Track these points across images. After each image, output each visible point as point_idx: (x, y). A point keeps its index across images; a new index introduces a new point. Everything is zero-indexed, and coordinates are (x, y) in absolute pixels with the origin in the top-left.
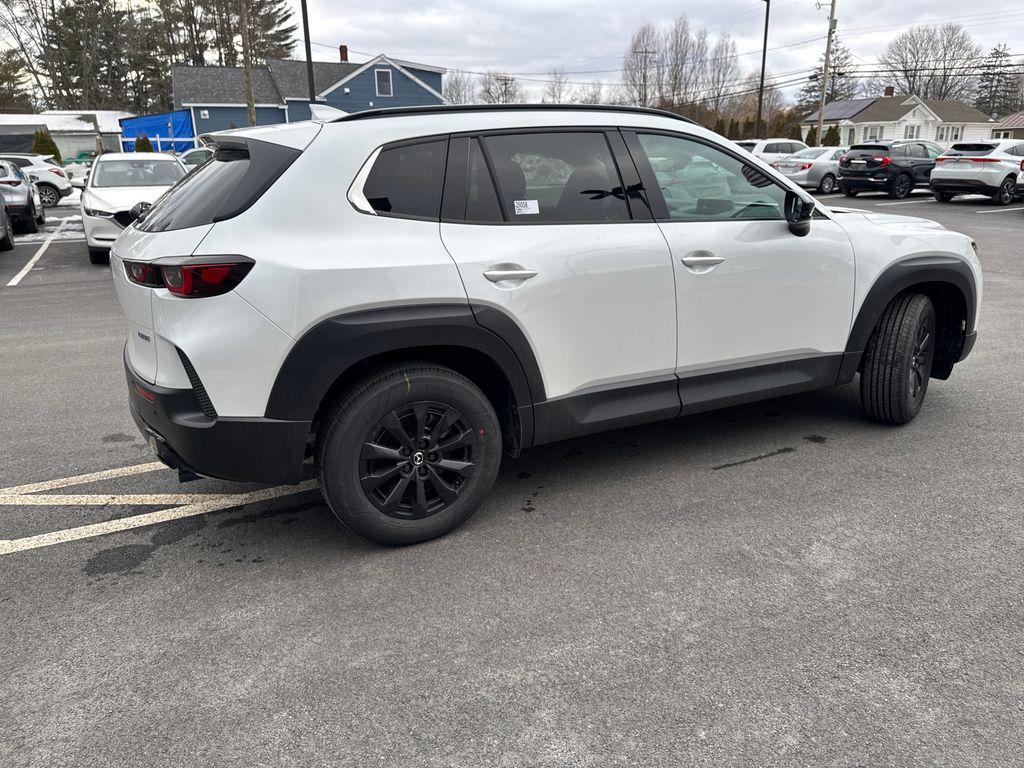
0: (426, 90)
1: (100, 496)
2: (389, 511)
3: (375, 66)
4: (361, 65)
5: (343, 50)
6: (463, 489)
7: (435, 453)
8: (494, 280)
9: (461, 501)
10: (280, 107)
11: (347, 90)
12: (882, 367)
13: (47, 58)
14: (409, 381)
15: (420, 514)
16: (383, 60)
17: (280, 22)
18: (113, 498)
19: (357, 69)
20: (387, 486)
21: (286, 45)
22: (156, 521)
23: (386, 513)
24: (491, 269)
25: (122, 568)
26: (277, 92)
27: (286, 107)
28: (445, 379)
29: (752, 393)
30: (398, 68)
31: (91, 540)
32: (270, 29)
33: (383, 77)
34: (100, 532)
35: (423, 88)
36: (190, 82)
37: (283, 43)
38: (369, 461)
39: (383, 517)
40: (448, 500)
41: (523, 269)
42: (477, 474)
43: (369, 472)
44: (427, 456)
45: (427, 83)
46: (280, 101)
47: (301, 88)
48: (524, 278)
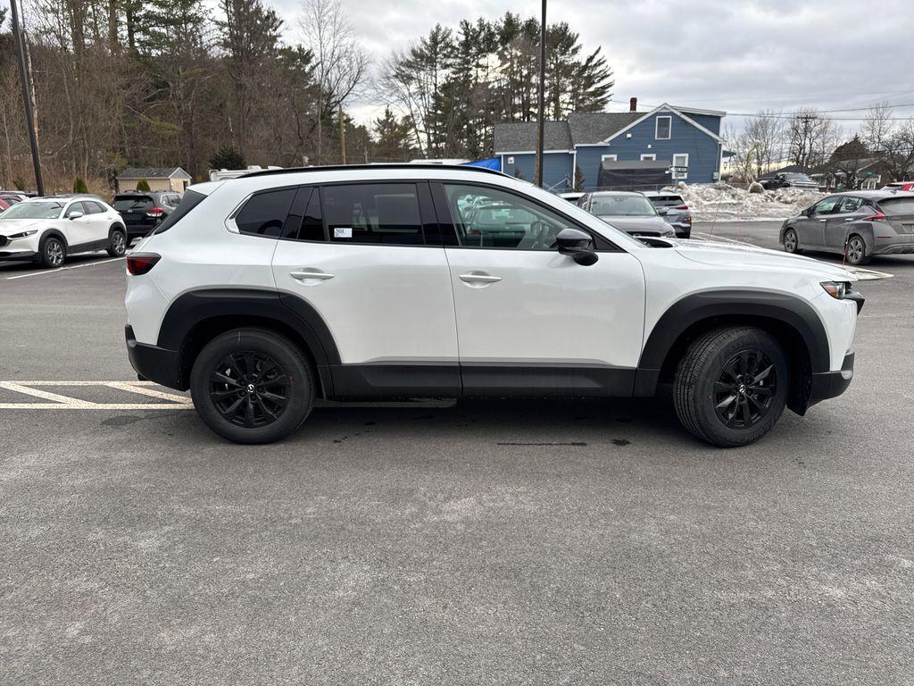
0: (704, 133)
2: (229, 417)
3: (657, 114)
4: (645, 113)
5: (634, 101)
6: (280, 415)
7: (262, 387)
8: (301, 278)
9: (277, 422)
10: (570, 152)
11: (629, 136)
12: (683, 387)
13: (429, 120)
14: (239, 337)
15: (248, 425)
16: (665, 108)
17: (599, 81)
19: (640, 117)
20: (228, 401)
21: (602, 99)
23: (226, 419)
24: (294, 270)
26: (571, 140)
27: (575, 152)
28: (268, 339)
29: (533, 389)
30: (679, 114)
32: (589, 87)
33: (664, 123)
35: (700, 130)
36: (505, 135)
37: (599, 98)
38: (214, 383)
39: (224, 421)
40: (269, 420)
41: (323, 272)
42: (290, 405)
43: (215, 390)
44: (257, 388)
45: (705, 127)
46: (571, 147)
47: (590, 136)
48: (325, 278)
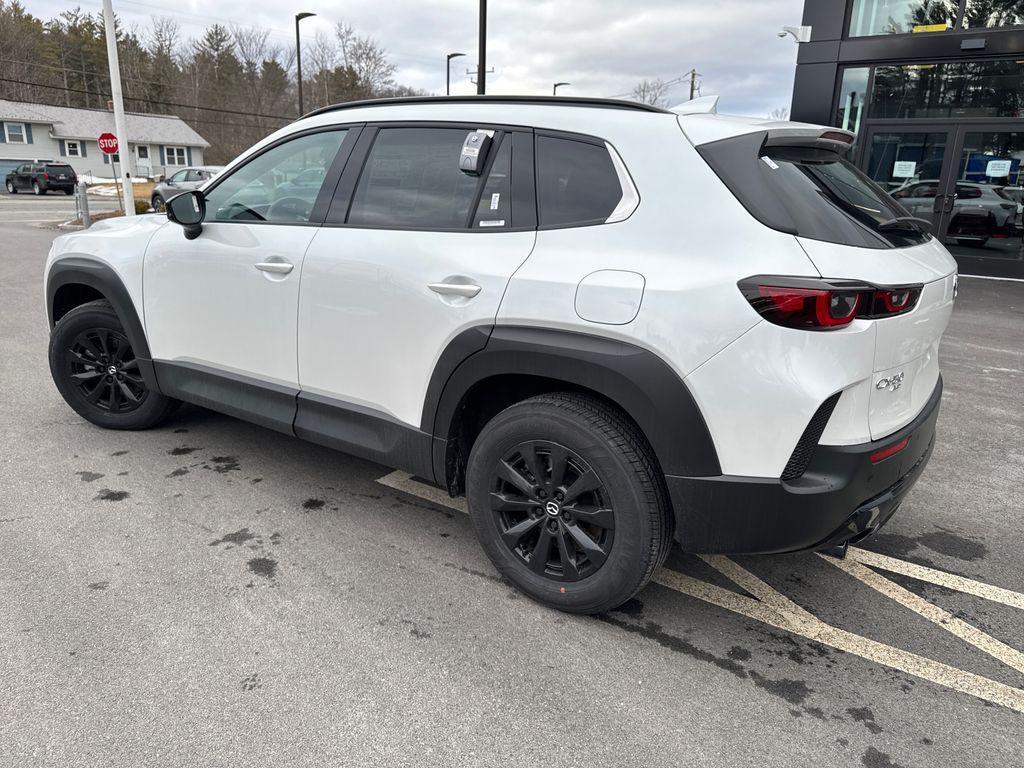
1: (961, 635)
18: (944, 622)
22: (905, 564)
25: (952, 537)
31: (979, 578)
34: (968, 582)
